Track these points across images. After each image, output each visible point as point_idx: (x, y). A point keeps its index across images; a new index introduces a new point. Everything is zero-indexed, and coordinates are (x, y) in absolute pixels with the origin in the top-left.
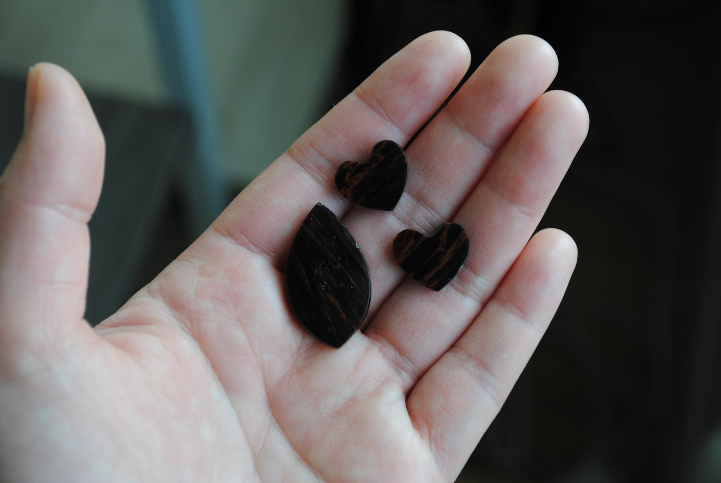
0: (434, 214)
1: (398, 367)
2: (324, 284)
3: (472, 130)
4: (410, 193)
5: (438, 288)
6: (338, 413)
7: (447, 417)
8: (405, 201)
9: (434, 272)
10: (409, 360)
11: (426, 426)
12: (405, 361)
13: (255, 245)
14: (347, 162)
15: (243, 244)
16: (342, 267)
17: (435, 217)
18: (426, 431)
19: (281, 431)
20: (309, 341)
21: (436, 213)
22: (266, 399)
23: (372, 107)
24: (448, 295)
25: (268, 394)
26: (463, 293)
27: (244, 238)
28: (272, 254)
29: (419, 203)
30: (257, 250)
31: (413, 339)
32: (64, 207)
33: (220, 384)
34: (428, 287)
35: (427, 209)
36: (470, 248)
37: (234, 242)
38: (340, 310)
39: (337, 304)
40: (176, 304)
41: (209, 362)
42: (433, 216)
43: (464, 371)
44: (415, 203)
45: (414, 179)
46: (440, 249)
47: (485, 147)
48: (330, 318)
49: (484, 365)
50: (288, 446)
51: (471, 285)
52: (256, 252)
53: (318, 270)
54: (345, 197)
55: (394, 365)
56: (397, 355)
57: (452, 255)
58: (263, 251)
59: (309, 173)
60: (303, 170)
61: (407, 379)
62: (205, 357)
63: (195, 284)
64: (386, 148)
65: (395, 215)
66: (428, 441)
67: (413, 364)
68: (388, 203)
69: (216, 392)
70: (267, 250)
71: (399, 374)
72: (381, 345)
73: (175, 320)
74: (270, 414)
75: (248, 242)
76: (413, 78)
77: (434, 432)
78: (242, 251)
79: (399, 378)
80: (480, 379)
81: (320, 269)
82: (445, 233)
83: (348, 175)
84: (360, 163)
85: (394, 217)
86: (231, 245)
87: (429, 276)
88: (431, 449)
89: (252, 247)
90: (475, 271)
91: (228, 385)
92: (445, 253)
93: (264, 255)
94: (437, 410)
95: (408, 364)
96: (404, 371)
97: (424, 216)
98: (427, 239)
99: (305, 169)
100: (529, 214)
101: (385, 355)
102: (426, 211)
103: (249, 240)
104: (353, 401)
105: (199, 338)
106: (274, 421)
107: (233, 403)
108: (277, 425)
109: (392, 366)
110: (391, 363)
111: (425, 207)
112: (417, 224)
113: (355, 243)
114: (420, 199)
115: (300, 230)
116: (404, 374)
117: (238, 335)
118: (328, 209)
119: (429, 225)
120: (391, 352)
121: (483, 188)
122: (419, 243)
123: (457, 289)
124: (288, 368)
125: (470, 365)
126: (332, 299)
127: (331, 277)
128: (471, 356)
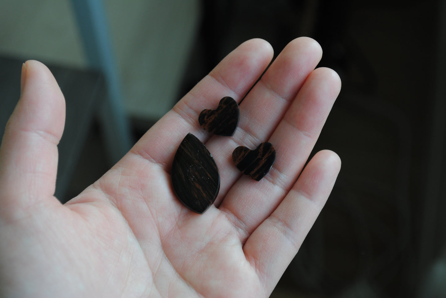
0: (255, 138)
1: (237, 226)
2: (193, 177)
3: (275, 90)
4: (241, 127)
5: (258, 179)
6: (202, 251)
7: (266, 253)
8: (239, 132)
9: (256, 170)
10: (244, 222)
11: (253, 259)
12: (241, 223)
13: (154, 159)
14: (205, 110)
15: (147, 158)
16: (203, 167)
17: (256, 140)
18: (254, 263)
19: (169, 261)
20: (185, 211)
21: (257, 138)
22: (161, 244)
23: (218, 81)
24: (265, 184)
25: (162, 241)
26: (274, 183)
27: (147, 155)
28: (164, 163)
29: (246, 133)
30: (155, 161)
31: (245, 209)
32: (42, 132)
33: (133, 234)
34: (252, 178)
35: (251, 136)
36: (276, 157)
37: (142, 157)
38: (202, 192)
39: (200, 188)
40: (108, 191)
41: (127, 222)
42: (255, 139)
43: (275, 228)
44: (245, 133)
45: (244, 119)
46: (259, 157)
47: (283, 99)
48: (196, 196)
49: (287, 225)
50: (173, 270)
51: (278, 178)
52: (155, 163)
53: (189, 170)
54: (205, 129)
55: (234, 225)
56: (236, 219)
57: (266, 160)
58: (158, 162)
59: (184, 119)
60: (180, 116)
61: (243, 233)
62: (124, 219)
63: (119, 180)
64: (227, 101)
65: (233, 139)
66: (255, 267)
67: (245, 224)
68: (228, 132)
69: (130, 238)
70: (161, 161)
71: (238, 230)
72: (227, 214)
73: (108, 200)
74: (163, 252)
75: (150, 157)
76: (241, 63)
77: (258, 262)
78: (146, 162)
79: (237, 232)
80: (285, 233)
81: (190, 169)
82: (262, 147)
83: (206, 117)
84: (212, 110)
85: (232, 141)
86: (140, 159)
87: (253, 173)
88: (256, 271)
89: (152, 160)
90: (280, 170)
91: (138, 234)
92: (262, 159)
93: (159, 164)
94: (260, 250)
95: (242, 224)
96: (240, 228)
97: (250, 140)
98: (251, 151)
99: (182, 116)
100: (309, 136)
101: (229, 219)
102: (251, 137)
103: (151, 156)
104: (211, 244)
105: (121, 209)
106: (165, 256)
107: (141, 245)
108: (167, 258)
109: (233, 226)
110: (233, 224)
111: (250, 135)
112: (246, 144)
113: (210, 154)
114: (247, 130)
115: (179, 148)
116: (240, 230)
117: (144, 207)
118: (194, 136)
119: (253, 145)
120: (233, 217)
121: (283, 123)
122: (246, 154)
123: (270, 181)
124: (173, 226)
125: (279, 225)
126: (197, 185)
127: (197, 173)
128: (280, 220)
